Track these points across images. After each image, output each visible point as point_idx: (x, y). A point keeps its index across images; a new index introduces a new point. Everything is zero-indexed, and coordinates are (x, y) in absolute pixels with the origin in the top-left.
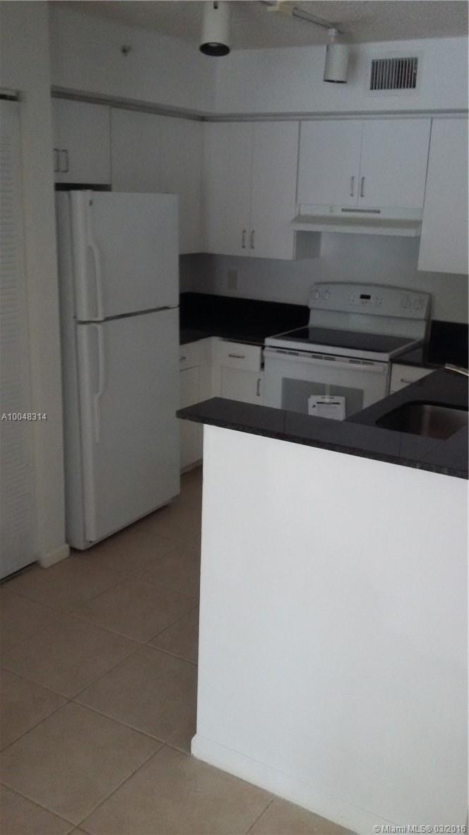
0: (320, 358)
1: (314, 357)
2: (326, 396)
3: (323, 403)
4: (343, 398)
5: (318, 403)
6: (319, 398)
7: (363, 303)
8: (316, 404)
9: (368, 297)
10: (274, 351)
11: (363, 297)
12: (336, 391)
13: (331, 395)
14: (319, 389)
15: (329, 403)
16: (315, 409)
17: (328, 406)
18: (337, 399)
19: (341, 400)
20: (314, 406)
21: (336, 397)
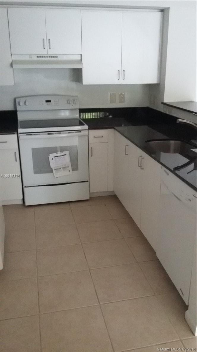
0: (53, 134)
1: (49, 134)
2: (58, 153)
3: (57, 156)
4: (68, 152)
5: (54, 157)
6: (55, 155)
7: (48, 104)
8: (53, 158)
9: (50, 101)
10: (25, 135)
11: (47, 101)
12: (62, 149)
13: (60, 152)
14: (53, 150)
15: (61, 156)
16: (54, 160)
17: (60, 157)
18: (64, 153)
19: (67, 153)
20: (53, 159)
21: (63, 152)
